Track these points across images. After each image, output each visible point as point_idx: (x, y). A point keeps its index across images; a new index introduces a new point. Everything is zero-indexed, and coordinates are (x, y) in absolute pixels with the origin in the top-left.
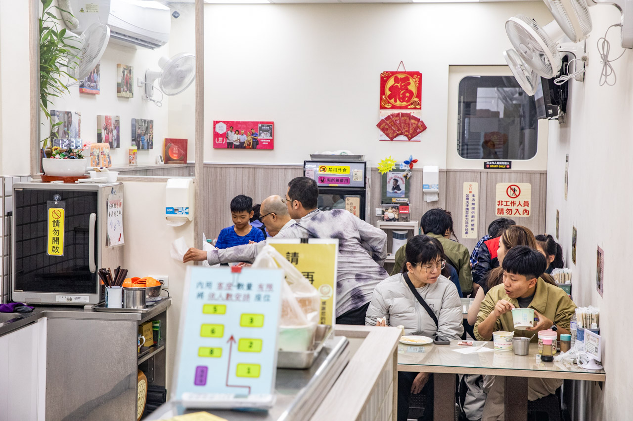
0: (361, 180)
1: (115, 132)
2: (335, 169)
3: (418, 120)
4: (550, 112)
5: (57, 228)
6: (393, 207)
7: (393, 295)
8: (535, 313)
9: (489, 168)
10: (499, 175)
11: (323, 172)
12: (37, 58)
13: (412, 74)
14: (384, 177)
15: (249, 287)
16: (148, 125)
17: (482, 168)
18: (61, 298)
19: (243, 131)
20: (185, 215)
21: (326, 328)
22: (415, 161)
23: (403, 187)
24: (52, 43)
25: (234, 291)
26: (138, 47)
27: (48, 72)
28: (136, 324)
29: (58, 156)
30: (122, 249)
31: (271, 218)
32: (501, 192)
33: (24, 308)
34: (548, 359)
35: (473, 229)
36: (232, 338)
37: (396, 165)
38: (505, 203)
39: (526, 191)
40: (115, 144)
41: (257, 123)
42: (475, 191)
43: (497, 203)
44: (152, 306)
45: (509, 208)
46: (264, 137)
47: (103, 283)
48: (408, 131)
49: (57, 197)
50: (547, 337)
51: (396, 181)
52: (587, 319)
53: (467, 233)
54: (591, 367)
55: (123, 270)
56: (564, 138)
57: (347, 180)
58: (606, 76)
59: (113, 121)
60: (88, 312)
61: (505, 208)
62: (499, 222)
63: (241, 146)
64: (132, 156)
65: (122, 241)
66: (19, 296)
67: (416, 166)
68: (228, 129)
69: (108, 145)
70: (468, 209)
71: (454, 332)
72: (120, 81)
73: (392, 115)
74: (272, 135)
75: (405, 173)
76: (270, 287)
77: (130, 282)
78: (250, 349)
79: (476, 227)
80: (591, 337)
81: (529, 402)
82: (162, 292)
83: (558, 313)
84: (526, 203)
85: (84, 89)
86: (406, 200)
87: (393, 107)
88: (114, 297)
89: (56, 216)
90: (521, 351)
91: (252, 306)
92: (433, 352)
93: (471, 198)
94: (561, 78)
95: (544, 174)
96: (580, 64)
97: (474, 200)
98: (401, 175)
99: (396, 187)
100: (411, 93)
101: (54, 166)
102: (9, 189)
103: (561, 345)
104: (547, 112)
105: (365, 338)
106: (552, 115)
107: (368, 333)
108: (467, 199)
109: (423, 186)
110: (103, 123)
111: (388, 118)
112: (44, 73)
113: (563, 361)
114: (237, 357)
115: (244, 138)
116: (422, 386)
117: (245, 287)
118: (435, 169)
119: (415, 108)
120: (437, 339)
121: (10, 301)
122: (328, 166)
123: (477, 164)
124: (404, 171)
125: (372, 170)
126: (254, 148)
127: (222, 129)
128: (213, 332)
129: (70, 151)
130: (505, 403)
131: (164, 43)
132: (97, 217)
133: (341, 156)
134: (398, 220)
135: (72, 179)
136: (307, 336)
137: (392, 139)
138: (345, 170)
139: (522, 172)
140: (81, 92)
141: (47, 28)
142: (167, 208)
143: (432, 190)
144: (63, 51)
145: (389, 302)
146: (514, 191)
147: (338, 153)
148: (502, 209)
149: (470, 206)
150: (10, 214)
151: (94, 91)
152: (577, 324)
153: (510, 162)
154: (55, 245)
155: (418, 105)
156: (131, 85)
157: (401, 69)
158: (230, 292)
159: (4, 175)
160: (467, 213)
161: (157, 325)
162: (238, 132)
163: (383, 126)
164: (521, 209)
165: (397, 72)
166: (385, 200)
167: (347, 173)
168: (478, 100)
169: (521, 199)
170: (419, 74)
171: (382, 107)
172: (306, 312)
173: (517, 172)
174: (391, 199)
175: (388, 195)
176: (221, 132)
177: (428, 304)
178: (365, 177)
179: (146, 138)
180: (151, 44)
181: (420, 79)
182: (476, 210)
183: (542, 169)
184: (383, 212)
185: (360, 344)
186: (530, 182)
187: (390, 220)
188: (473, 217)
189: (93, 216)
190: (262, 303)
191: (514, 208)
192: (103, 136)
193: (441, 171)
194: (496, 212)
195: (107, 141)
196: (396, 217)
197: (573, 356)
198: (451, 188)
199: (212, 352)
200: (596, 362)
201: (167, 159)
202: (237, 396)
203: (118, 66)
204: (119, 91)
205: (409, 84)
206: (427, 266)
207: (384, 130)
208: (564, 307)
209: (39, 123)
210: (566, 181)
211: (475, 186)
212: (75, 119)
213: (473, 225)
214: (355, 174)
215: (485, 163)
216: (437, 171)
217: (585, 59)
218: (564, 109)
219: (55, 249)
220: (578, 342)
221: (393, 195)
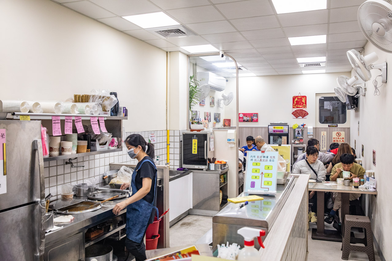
0: (287, 131)
1: (209, 117)
2: (278, 128)
3: (306, 111)
4: (353, 107)
5: (195, 145)
6: (298, 140)
7: (302, 166)
8: (350, 173)
9: (330, 127)
10: (333, 129)
11: (274, 129)
12: (189, 94)
13: (303, 97)
14: (294, 130)
15: (267, 157)
16: (219, 115)
17: (328, 127)
18: (196, 167)
19: (248, 116)
20: (233, 141)
21: (288, 173)
22: (305, 125)
23: (301, 133)
24: (193, 90)
25: (263, 158)
26: (216, 91)
27: (192, 99)
28: (219, 175)
29: (195, 124)
30: (214, 152)
31: (259, 143)
32: (334, 134)
33: (186, 169)
34: (357, 187)
35: (325, 147)
36: (262, 173)
37: (298, 126)
38: (336, 138)
39: (343, 134)
40: (209, 121)
41: (253, 113)
42: (325, 134)
43: (333, 138)
44: (223, 170)
45: (337, 140)
46: (255, 118)
47: (209, 162)
48: (302, 115)
49: (195, 136)
50: (356, 180)
51: (298, 131)
52: (370, 174)
53: (323, 148)
54: (372, 190)
55: (215, 158)
56: (357, 116)
57: (282, 131)
58: (376, 92)
59: (209, 114)
60: (204, 171)
61: (336, 140)
62: (333, 145)
63: (248, 121)
64: (214, 125)
65: (214, 150)
66: (184, 166)
67: (305, 126)
68: (243, 116)
69: (208, 121)
70: (323, 140)
71: (323, 179)
72: (211, 101)
73: (297, 110)
74: (257, 117)
75: (301, 129)
76: (274, 157)
77: (217, 162)
78: (268, 177)
79: (326, 146)
80: (372, 180)
81: (350, 201)
82: (226, 165)
83: (359, 173)
84: (343, 138)
85: (201, 104)
86: (302, 137)
87: (297, 107)
88: (212, 166)
89: (195, 142)
90: (347, 185)
91: (268, 163)
92: (316, 184)
93: (324, 137)
94: (357, 95)
95: (349, 128)
96: (363, 90)
97: (325, 137)
98: (300, 129)
99: (299, 133)
100: (303, 103)
101: (194, 126)
102: (181, 134)
103: (361, 183)
104: (351, 107)
105: (298, 178)
106: (353, 108)
107: (299, 176)
108: (323, 137)
109: (308, 133)
110: (206, 114)
111: (295, 111)
112: (191, 99)
113: (362, 188)
114: (264, 179)
115: (248, 118)
116: (312, 196)
117: (266, 157)
118: (312, 127)
119: (304, 108)
120: (317, 180)
121: (181, 167)
122: (276, 127)
123: (326, 125)
124: (301, 128)
125: (291, 128)
126: (252, 121)
127: (241, 116)
128: (256, 171)
129: (199, 122)
130: (342, 201)
131: (224, 89)
132: (207, 142)
133: (280, 123)
134: (299, 144)
135: (199, 131)
136: (283, 174)
137: (297, 118)
138: (282, 128)
139: (341, 128)
140: (200, 105)
141: (191, 86)
142: (228, 139)
143: (311, 134)
144: (196, 92)
145: (301, 168)
146: (339, 134)
147: (279, 122)
148: (335, 140)
149: (324, 140)
150: (181, 141)
151: (204, 105)
152: (366, 176)
153: (337, 125)
154: (195, 150)
155: (305, 107)
156: (214, 103)
157: (300, 95)
158: (261, 159)
159: (180, 130)
160: (323, 141)
161: (225, 176)
162: (246, 116)
163: (293, 114)
164: (341, 140)
165: (298, 96)
166: (295, 138)
167: (283, 129)
168: (324, 106)
169: (341, 137)
170: (305, 97)
171: (293, 108)
172: (282, 167)
173: (339, 128)
174: (297, 137)
175: (296, 136)
176: (241, 117)
177: (314, 169)
178: (288, 130)
179: (219, 119)
180: (220, 90)
181: (306, 98)
182: (326, 141)
183: (349, 127)
184: (294, 142)
185: (297, 179)
186: (344, 131)
187: (297, 144)
188: (325, 143)
189: (206, 141)
190: (272, 162)
191: (339, 140)
192: (206, 118)
193: (313, 128)
194: (333, 141)
195: (207, 120)
196: (299, 143)
197: (366, 186)
198: (317, 133)
199: (256, 177)
200: (374, 188)
201: (224, 126)
202: (265, 191)
203: (210, 97)
204: (210, 105)
205: (302, 100)
206: (313, 155)
207: (294, 115)
208: (361, 171)
209: (189, 114)
210: (359, 130)
211: (325, 133)
212: (198, 113)
213: (325, 146)
214: (285, 129)
215: (329, 125)
216: (312, 128)
217: (365, 89)
218: (357, 106)
219: (195, 152)
220: (367, 181)
221: (298, 136)
